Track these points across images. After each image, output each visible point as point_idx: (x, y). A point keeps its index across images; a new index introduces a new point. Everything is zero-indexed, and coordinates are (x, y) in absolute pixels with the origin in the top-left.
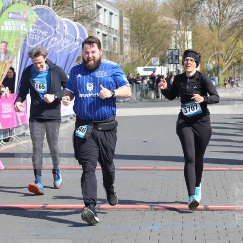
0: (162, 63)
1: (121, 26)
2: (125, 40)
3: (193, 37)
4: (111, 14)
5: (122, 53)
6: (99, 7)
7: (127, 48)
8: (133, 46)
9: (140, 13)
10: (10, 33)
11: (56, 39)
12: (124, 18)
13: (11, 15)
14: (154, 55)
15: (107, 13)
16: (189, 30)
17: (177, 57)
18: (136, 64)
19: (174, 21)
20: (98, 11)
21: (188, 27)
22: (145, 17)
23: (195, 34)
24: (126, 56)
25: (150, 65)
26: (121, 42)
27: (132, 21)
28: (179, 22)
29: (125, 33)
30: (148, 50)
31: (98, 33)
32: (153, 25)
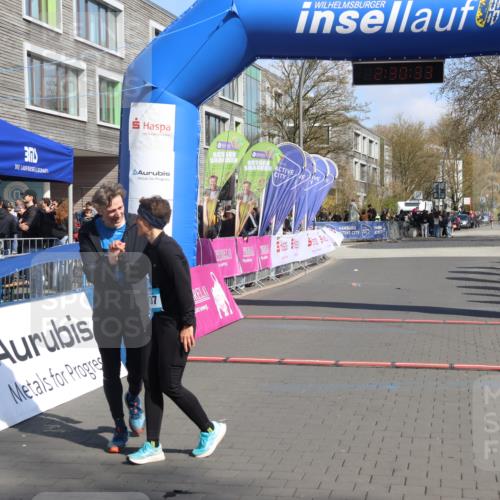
0: (427, 198)
1: (382, 155)
2: (386, 170)
3: (464, 167)
4: (371, 142)
5: (382, 184)
6: (357, 135)
7: (388, 180)
8: (395, 177)
9: (403, 141)
10: (254, 173)
11: (303, 176)
12: (386, 147)
14: (418, 187)
15: (367, 141)
16: (459, 159)
17: (443, 191)
18: (397, 197)
19: (443, 149)
20: (356, 139)
21: (459, 156)
22: (409, 145)
23: (466, 164)
24: (387, 189)
25: (413, 199)
26: (382, 172)
27: (394, 150)
28: (448, 150)
30: (412, 182)
31: (356, 163)
32: (418, 154)
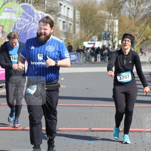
0: (99, 40)
1: (74, 16)
2: (77, 25)
3: (119, 23)
4: (68, 9)
5: (74, 32)
6: (61, 4)
7: (78, 30)
8: (81, 29)
9: (86, 8)
11: (34, 24)
12: (77, 12)
13: (6, 9)
14: (94, 34)
15: (66, 9)
16: (116, 19)
17: (109, 36)
18: (83, 40)
19: (108, 14)
20: (60, 7)
21: (116, 17)
22: (89, 11)
23: (120, 21)
24: (77, 35)
25: (92, 40)
26: (74, 26)
27: (81, 13)
28: (110, 14)
29: (77, 20)
30: (91, 32)
31: (60, 20)
32: (95, 16)
